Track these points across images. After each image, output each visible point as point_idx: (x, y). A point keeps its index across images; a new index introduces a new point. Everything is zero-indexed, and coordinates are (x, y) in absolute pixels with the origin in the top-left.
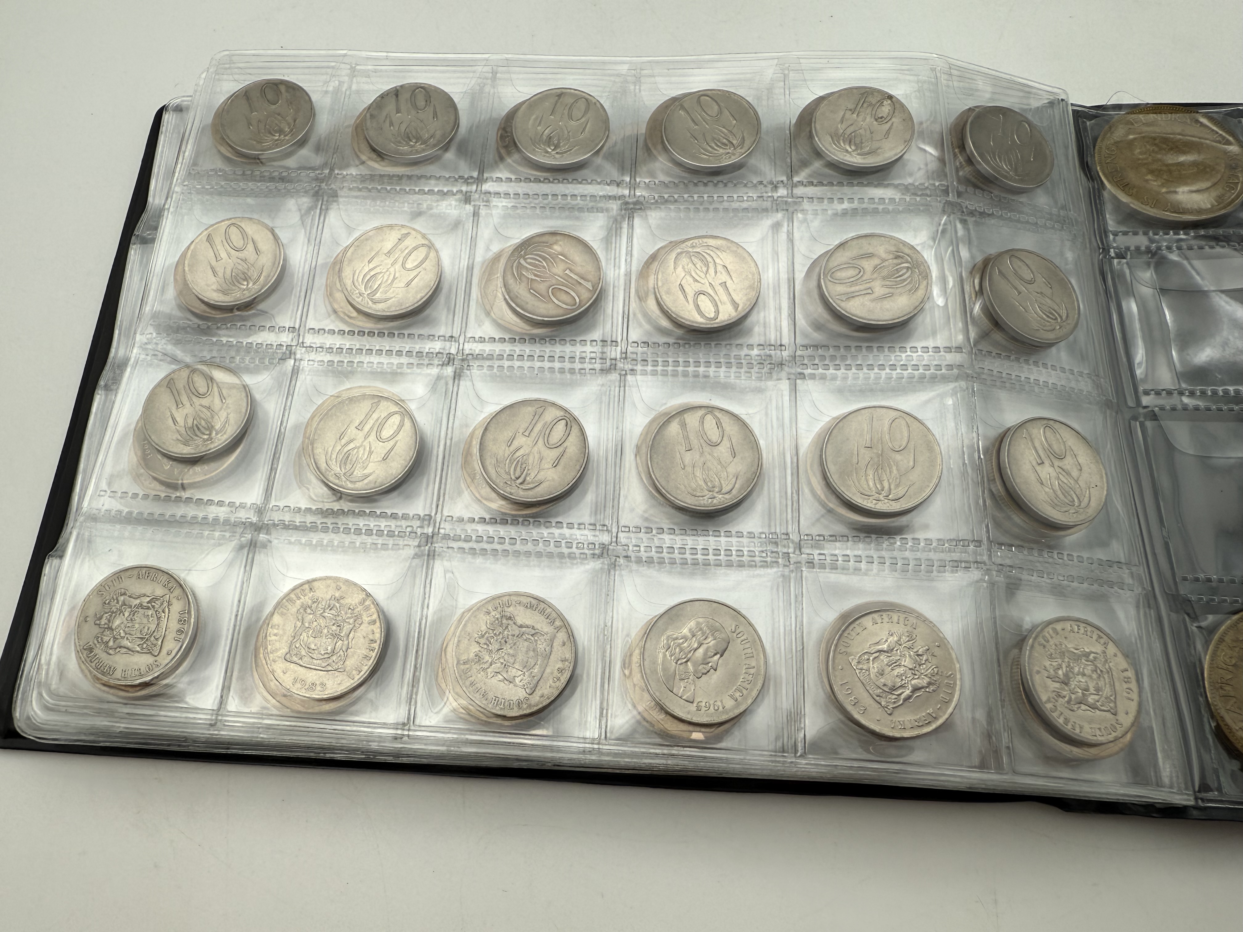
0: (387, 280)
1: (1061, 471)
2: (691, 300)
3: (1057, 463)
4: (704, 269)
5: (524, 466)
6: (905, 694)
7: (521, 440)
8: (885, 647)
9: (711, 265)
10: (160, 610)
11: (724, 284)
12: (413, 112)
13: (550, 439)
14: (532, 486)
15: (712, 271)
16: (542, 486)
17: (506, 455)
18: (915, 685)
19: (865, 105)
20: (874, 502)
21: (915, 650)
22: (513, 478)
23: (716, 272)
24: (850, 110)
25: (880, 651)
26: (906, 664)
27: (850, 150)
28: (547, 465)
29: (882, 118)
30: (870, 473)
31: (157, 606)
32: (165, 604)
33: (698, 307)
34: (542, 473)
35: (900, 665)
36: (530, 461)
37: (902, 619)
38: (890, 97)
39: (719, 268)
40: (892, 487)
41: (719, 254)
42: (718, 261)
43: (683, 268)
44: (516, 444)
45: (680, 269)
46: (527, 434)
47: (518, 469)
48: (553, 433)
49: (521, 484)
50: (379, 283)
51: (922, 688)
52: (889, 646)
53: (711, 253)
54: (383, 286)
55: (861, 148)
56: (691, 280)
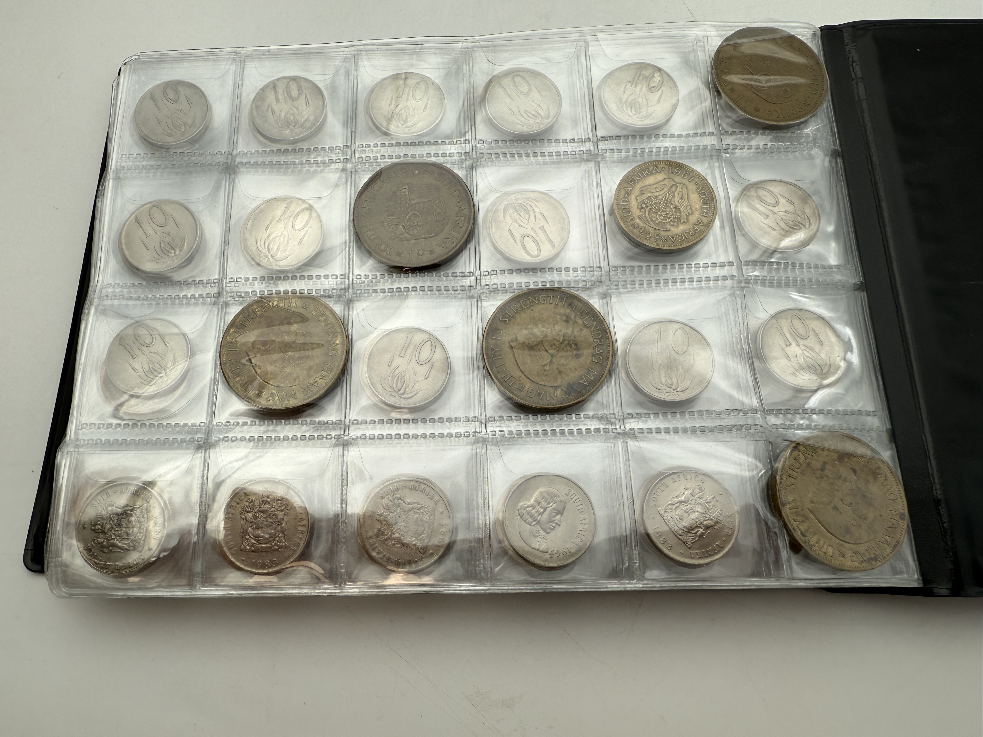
0: (283, 241)
1: (805, 348)
2: (518, 243)
3: (801, 342)
4: (527, 216)
5: (403, 381)
6: (699, 532)
7: (398, 361)
8: (683, 498)
9: (532, 214)
10: (141, 517)
11: (543, 228)
12: (290, 102)
13: (420, 357)
14: (410, 395)
15: (532, 218)
16: (419, 394)
17: (388, 373)
18: (707, 525)
19: (641, 78)
20: (667, 394)
21: (704, 499)
22: (396, 390)
23: (535, 219)
24: (630, 82)
25: (680, 502)
26: (699, 510)
27: (631, 115)
28: (420, 378)
29: (654, 87)
30: (663, 372)
31: (138, 513)
32: (144, 511)
33: (524, 247)
34: (417, 384)
35: (694, 512)
36: (407, 376)
37: (693, 476)
38: (659, 70)
39: (538, 215)
40: (679, 382)
41: (537, 204)
42: (536, 210)
43: (511, 216)
44: (395, 364)
45: (508, 218)
46: (402, 355)
47: (399, 382)
48: (422, 353)
49: (402, 394)
50: (278, 244)
51: (712, 526)
52: (685, 498)
53: (531, 204)
54: (281, 246)
55: (640, 113)
56: (517, 226)
